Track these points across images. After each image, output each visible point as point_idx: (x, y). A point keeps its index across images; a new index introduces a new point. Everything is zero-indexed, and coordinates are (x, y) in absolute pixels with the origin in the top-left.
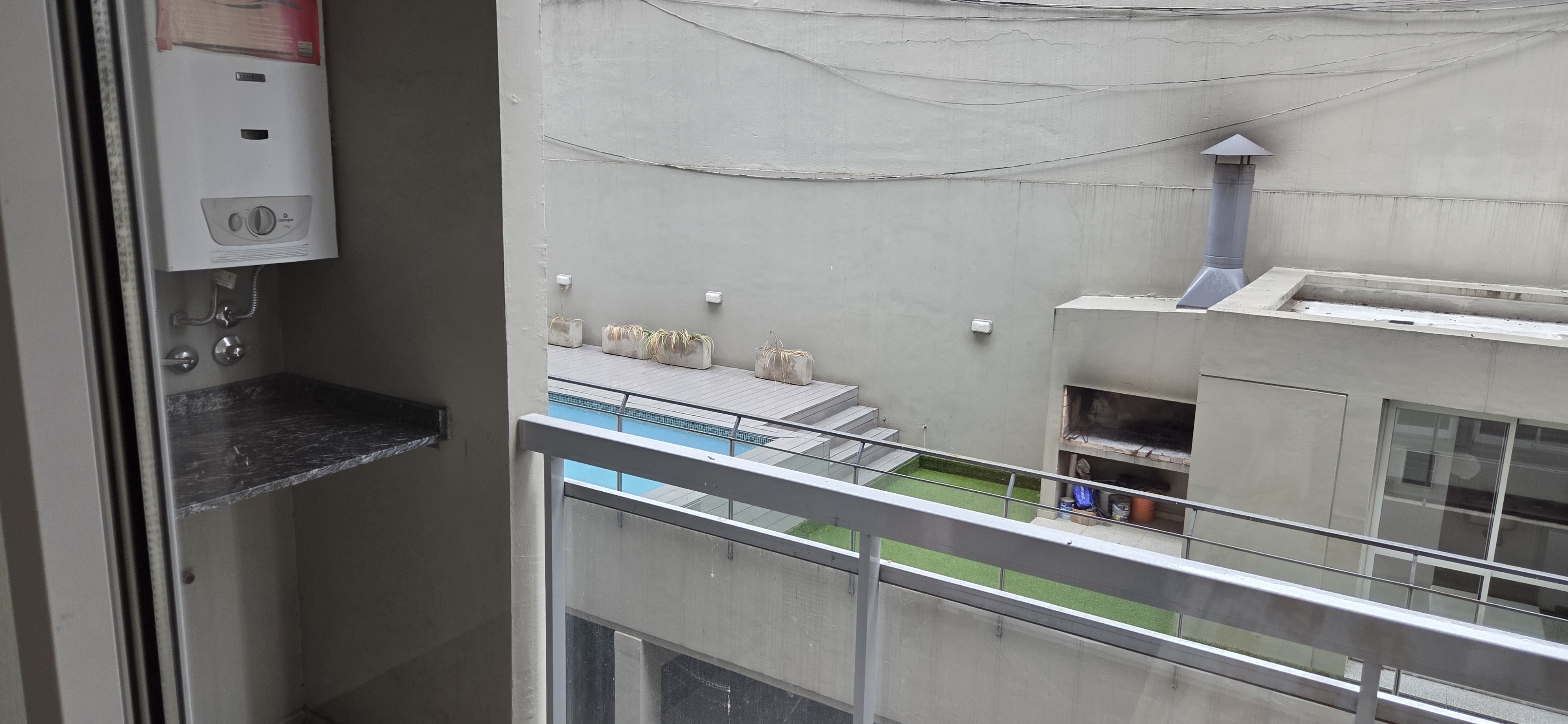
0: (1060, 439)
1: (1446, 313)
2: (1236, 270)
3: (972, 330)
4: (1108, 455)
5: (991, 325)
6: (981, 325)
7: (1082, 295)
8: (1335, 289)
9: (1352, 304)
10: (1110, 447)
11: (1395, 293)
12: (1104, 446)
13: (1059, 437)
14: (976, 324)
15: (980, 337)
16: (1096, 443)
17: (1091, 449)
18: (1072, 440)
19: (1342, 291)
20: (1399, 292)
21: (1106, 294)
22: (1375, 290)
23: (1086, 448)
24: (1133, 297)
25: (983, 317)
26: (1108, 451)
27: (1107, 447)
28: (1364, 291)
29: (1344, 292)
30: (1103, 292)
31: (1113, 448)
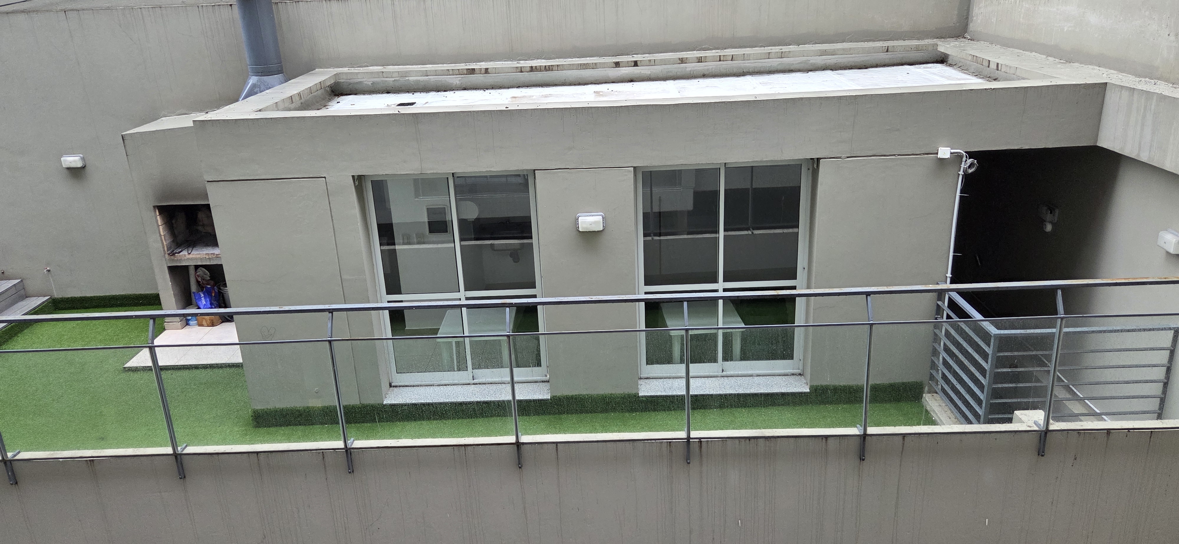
0: (165, 256)
1: (445, 91)
2: (276, 76)
3: (64, 166)
4: (212, 262)
5: (83, 159)
6: (73, 160)
7: (161, 117)
8: (365, 83)
9: (379, 93)
10: (212, 254)
11: (408, 80)
12: (206, 254)
13: (163, 254)
14: (65, 161)
15: (76, 173)
16: (198, 253)
17: (196, 259)
18: (176, 254)
19: (370, 83)
20: (411, 78)
21: (183, 112)
22: (393, 79)
23: (192, 259)
24: (207, 113)
25: (71, 152)
26: (210, 257)
27: (208, 254)
28: (386, 81)
29: (371, 84)
30: (178, 112)
31: (214, 254)
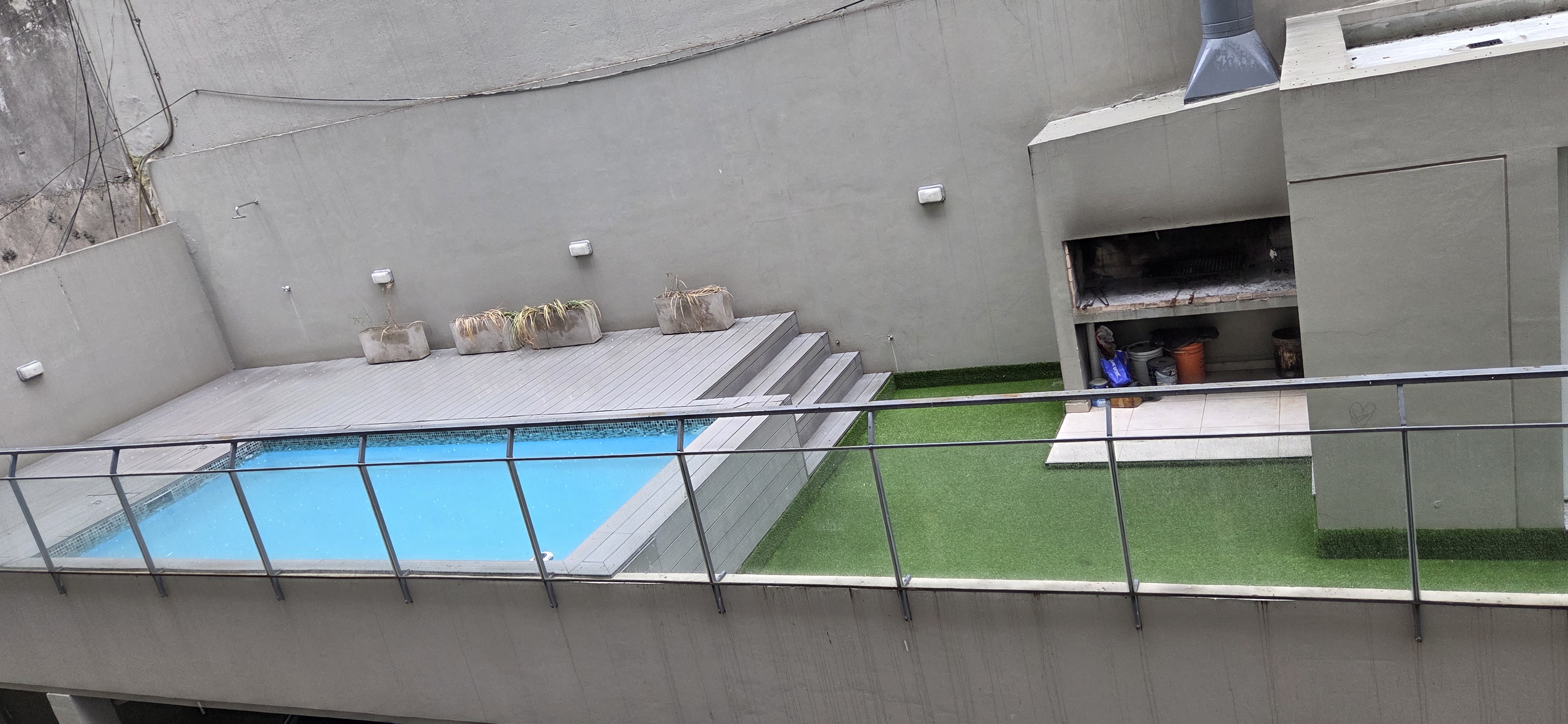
0: (1072, 310)
2: (1249, 33)
3: (921, 202)
4: (1138, 314)
5: (943, 190)
6: (930, 193)
7: (1049, 121)
8: (1376, 26)
9: (1402, 38)
10: (1140, 304)
11: (1454, 10)
12: (1131, 305)
13: (1071, 308)
14: (923, 194)
15: (932, 208)
16: (1119, 304)
17: (1116, 312)
18: (1088, 307)
19: (1384, 26)
20: (1459, 7)
21: (1079, 111)
22: (1426, 13)
23: (1110, 313)
24: (1115, 106)
25: (929, 182)
26: (1138, 309)
27: (1135, 304)
28: (1414, 17)
29: (1387, 26)
30: (1073, 111)
31: (1143, 304)
